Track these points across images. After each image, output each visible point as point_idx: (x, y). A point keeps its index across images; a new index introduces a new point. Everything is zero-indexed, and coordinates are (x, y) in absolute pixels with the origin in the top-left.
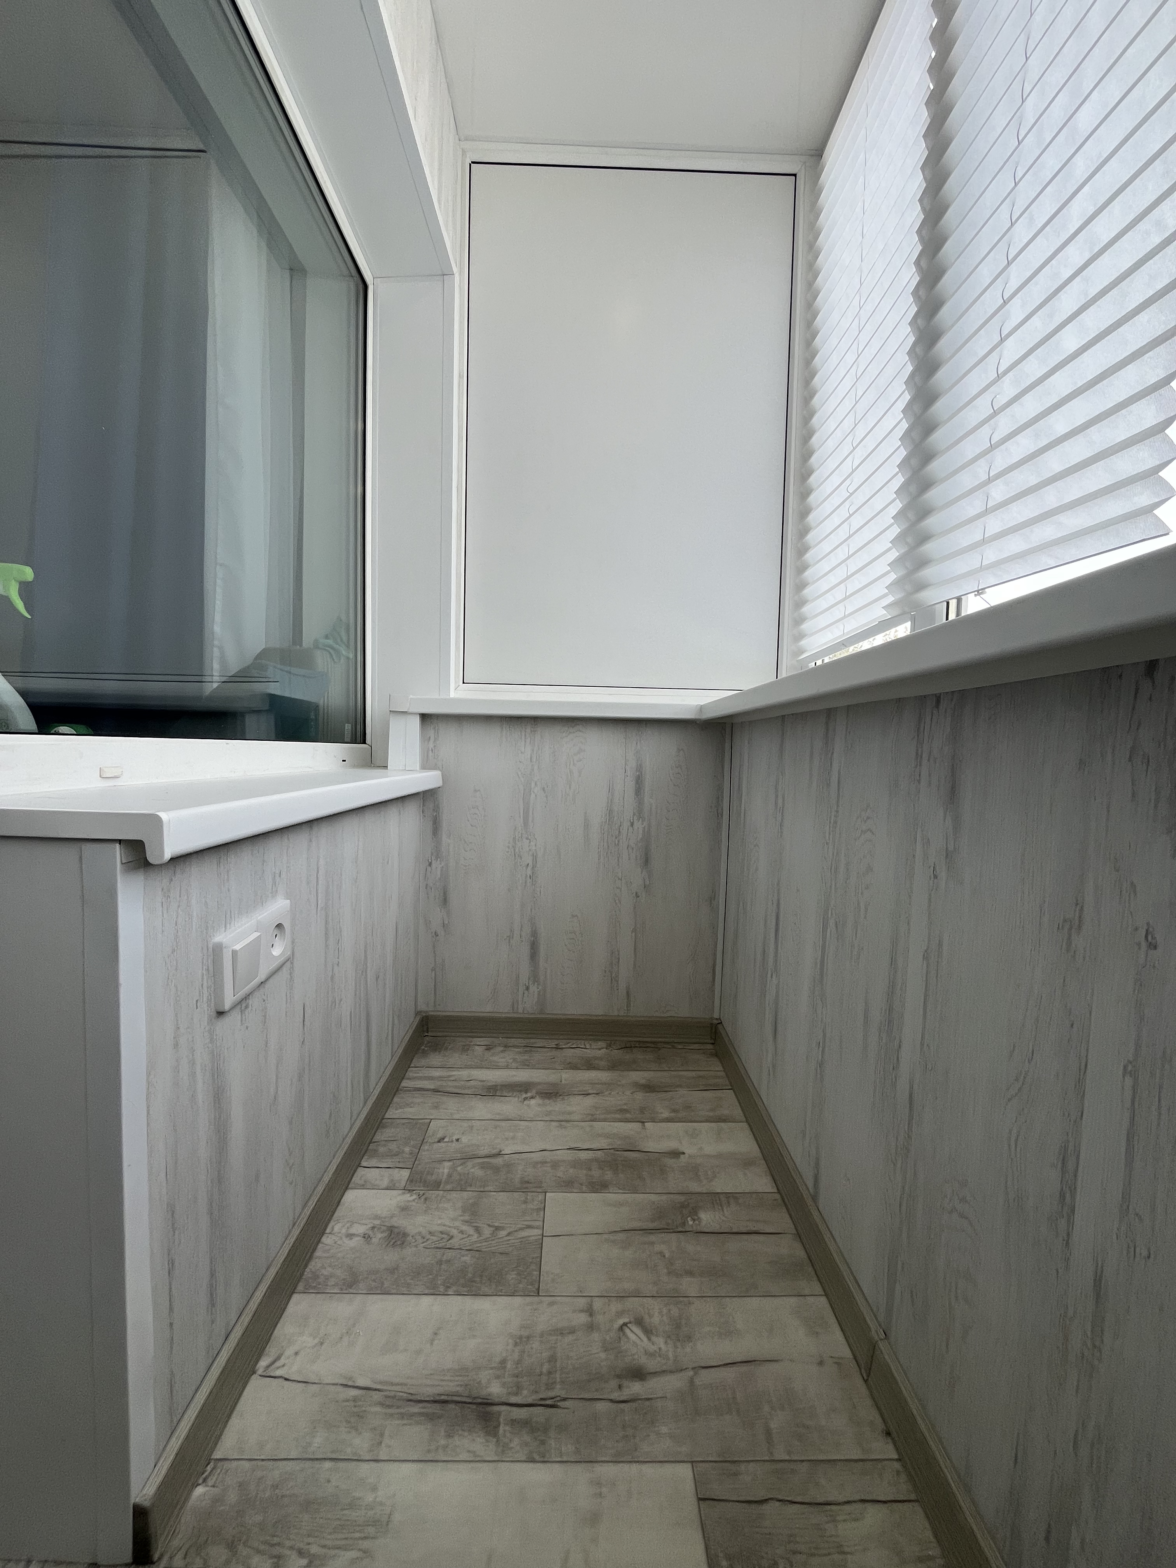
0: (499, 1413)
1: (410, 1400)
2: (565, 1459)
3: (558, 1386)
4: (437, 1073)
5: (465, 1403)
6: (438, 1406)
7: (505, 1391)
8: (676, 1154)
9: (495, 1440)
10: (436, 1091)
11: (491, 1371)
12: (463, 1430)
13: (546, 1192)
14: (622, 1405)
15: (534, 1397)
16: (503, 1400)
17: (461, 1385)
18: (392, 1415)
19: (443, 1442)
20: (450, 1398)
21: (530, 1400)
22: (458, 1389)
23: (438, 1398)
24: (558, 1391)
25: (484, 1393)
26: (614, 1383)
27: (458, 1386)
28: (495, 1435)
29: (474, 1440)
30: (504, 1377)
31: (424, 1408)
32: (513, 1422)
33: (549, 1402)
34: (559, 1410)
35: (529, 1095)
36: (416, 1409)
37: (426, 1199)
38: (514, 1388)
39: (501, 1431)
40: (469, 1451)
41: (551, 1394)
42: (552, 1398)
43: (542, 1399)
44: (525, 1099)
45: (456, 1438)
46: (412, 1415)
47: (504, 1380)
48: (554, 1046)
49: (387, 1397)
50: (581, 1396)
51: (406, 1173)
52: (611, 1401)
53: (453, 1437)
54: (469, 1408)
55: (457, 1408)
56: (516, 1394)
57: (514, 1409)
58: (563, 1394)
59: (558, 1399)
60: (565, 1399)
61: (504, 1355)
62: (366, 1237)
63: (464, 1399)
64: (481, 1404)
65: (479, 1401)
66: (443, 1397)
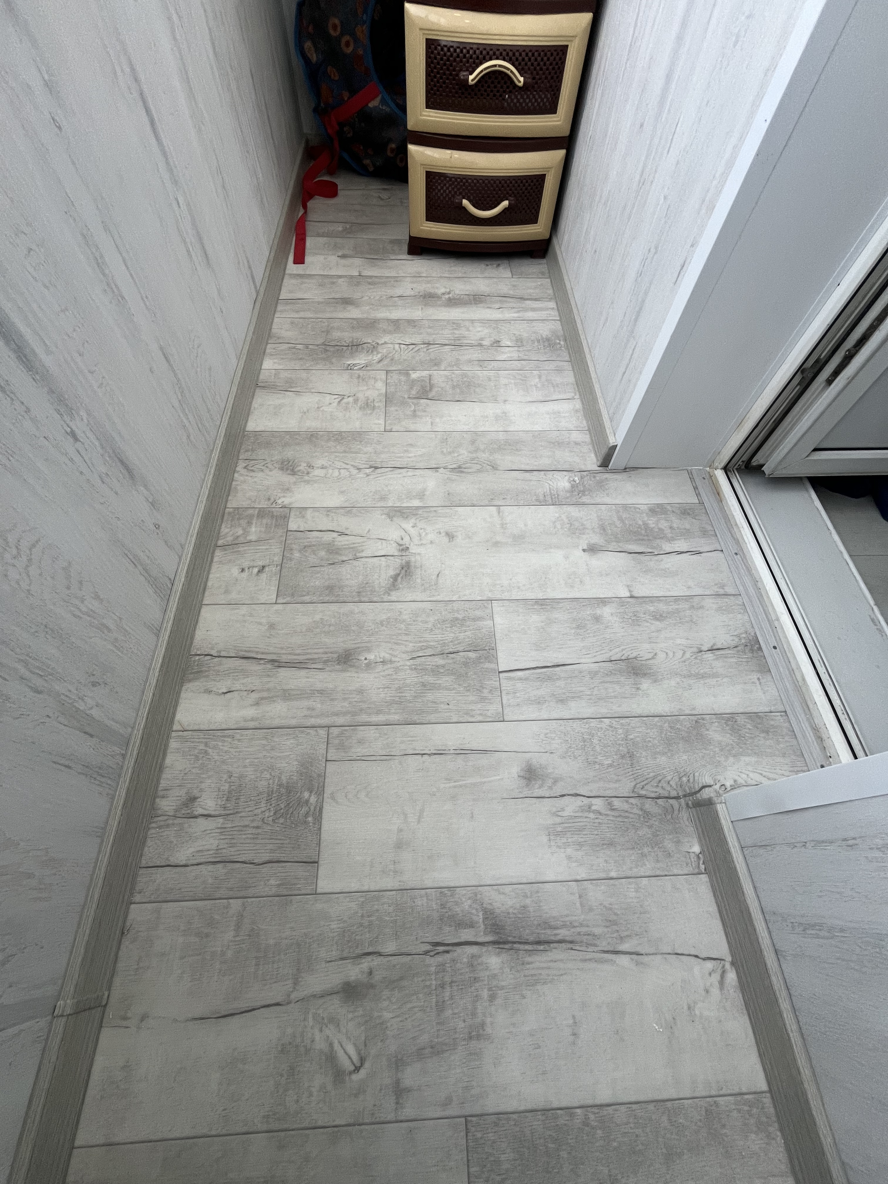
0: (485, 934)
1: (571, 942)
2: (423, 892)
3: (433, 969)
5: (520, 943)
6: (543, 938)
7: (484, 959)
9: (485, 905)
11: (503, 983)
12: (514, 914)
14: (371, 950)
15: (455, 954)
16: (484, 949)
17: (528, 963)
18: (581, 925)
19: (528, 901)
20: (536, 947)
21: (459, 950)
22: (529, 959)
23: (546, 946)
24: (432, 962)
25: (505, 956)
26: (378, 977)
27: (532, 963)
28: (485, 911)
29: (503, 905)
30: (488, 976)
31: (556, 935)
32: (472, 925)
33: (441, 949)
34: (429, 940)
36: (563, 933)
38: (476, 963)
39: (481, 914)
40: (503, 893)
41: (439, 959)
42: (438, 953)
43: (447, 952)
45: (518, 906)
46: (564, 926)
47: (488, 973)
49: (595, 945)
50: (410, 957)
52: (380, 954)
53: (521, 907)
54: (515, 937)
55: (526, 937)
56: (473, 956)
57: (473, 939)
58: (428, 960)
59: (432, 954)
60: (426, 953)
61: (493, 1008)
63: (522, 947)
64: (504, 943)
65: (506, 946)
66: (542, 947)
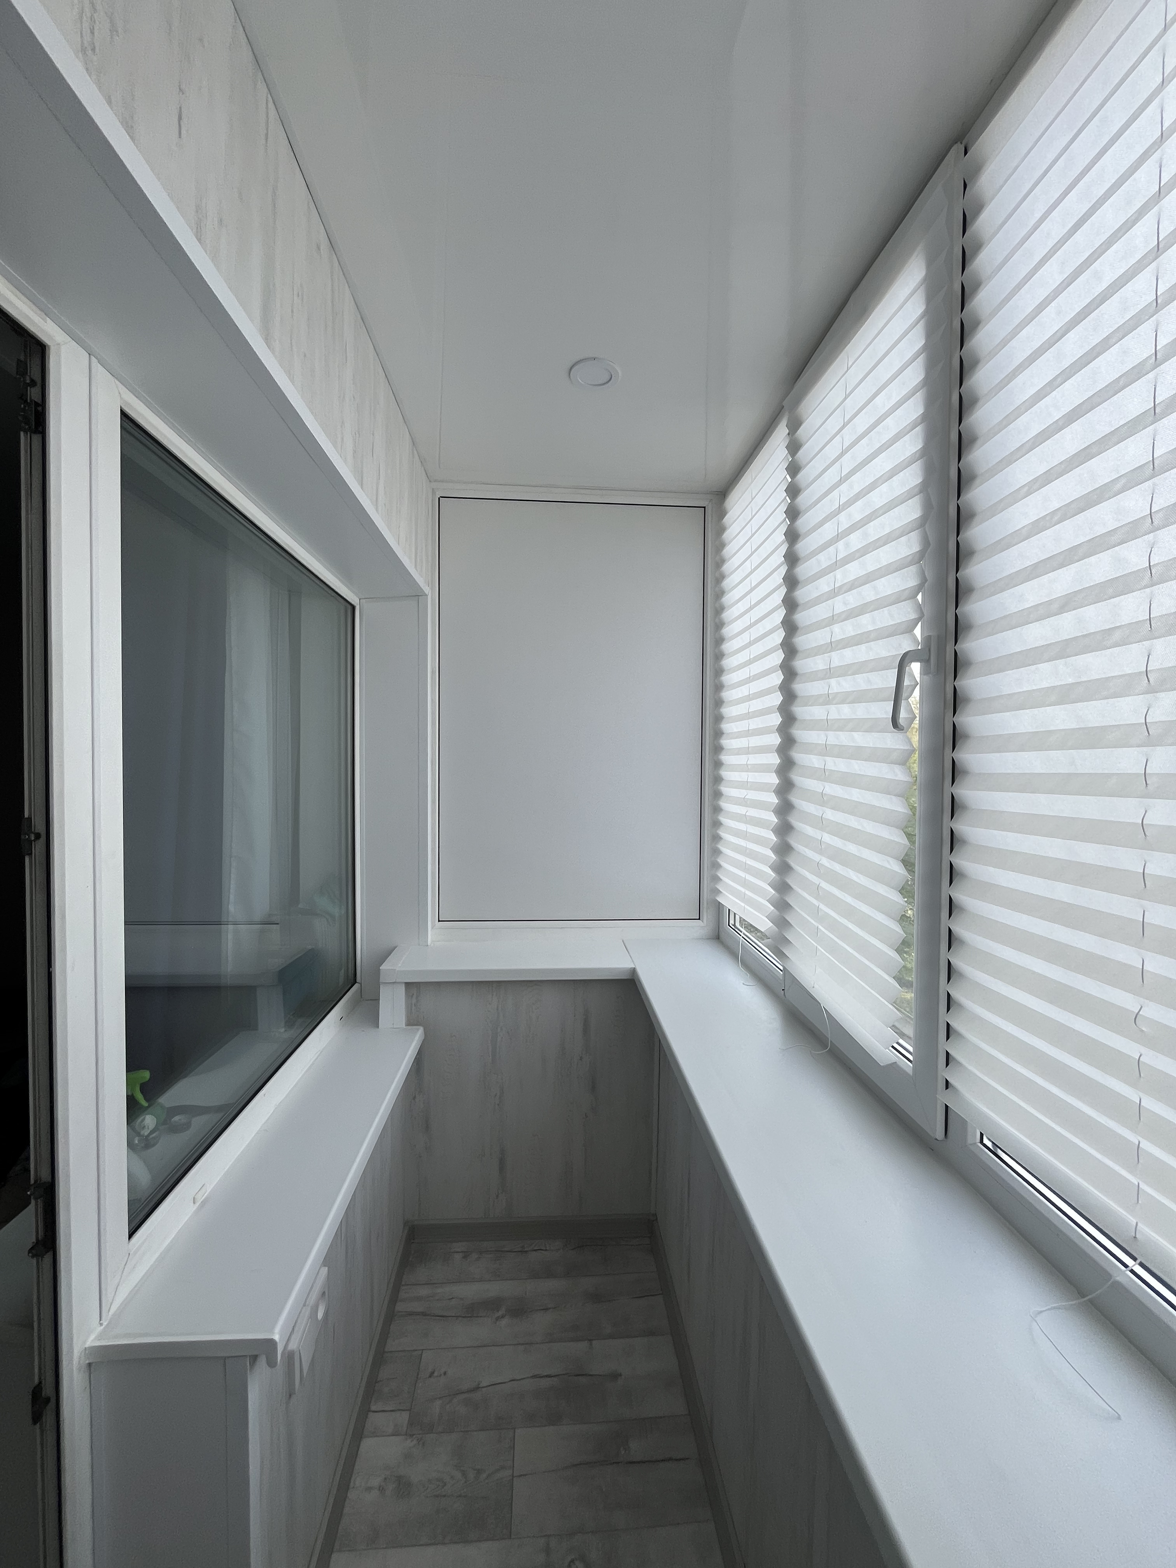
4: (424, 1291)
8: (615, 1376)
10: (424, 1314)
13: (515, 1428)
35: (500, 1313)
37: (423, 1444)
44: (497, 1319)
48: (520, 1250)
51: (406, 1416)
62: (381, 1489)
